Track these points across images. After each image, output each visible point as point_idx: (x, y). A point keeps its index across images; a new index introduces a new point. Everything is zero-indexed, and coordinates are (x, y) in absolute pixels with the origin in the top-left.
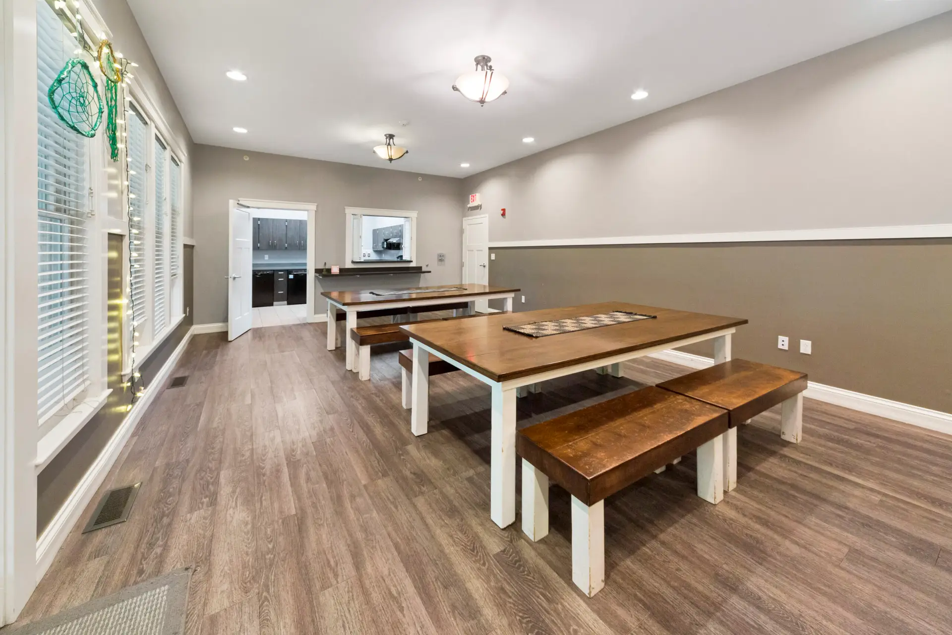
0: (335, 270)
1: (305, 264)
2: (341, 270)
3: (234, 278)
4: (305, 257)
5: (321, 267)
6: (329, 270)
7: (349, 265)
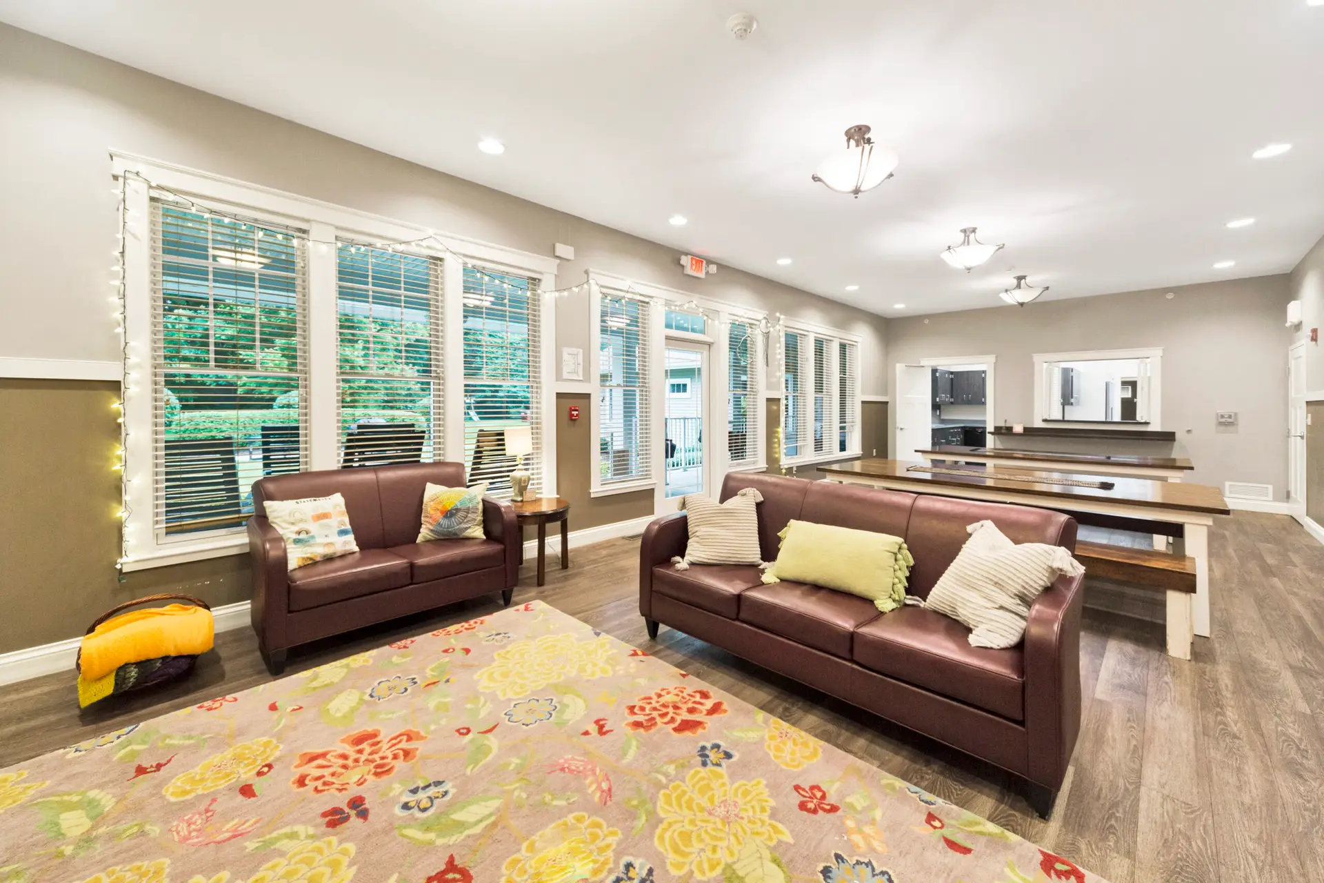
0: (1018, 429)
1: (984, 422)
2: (1025, 429)
3: (901, 429)
4: (984, 413)
5: (1002, 424)
6: (1010, 429)
7: (1038, 424)
